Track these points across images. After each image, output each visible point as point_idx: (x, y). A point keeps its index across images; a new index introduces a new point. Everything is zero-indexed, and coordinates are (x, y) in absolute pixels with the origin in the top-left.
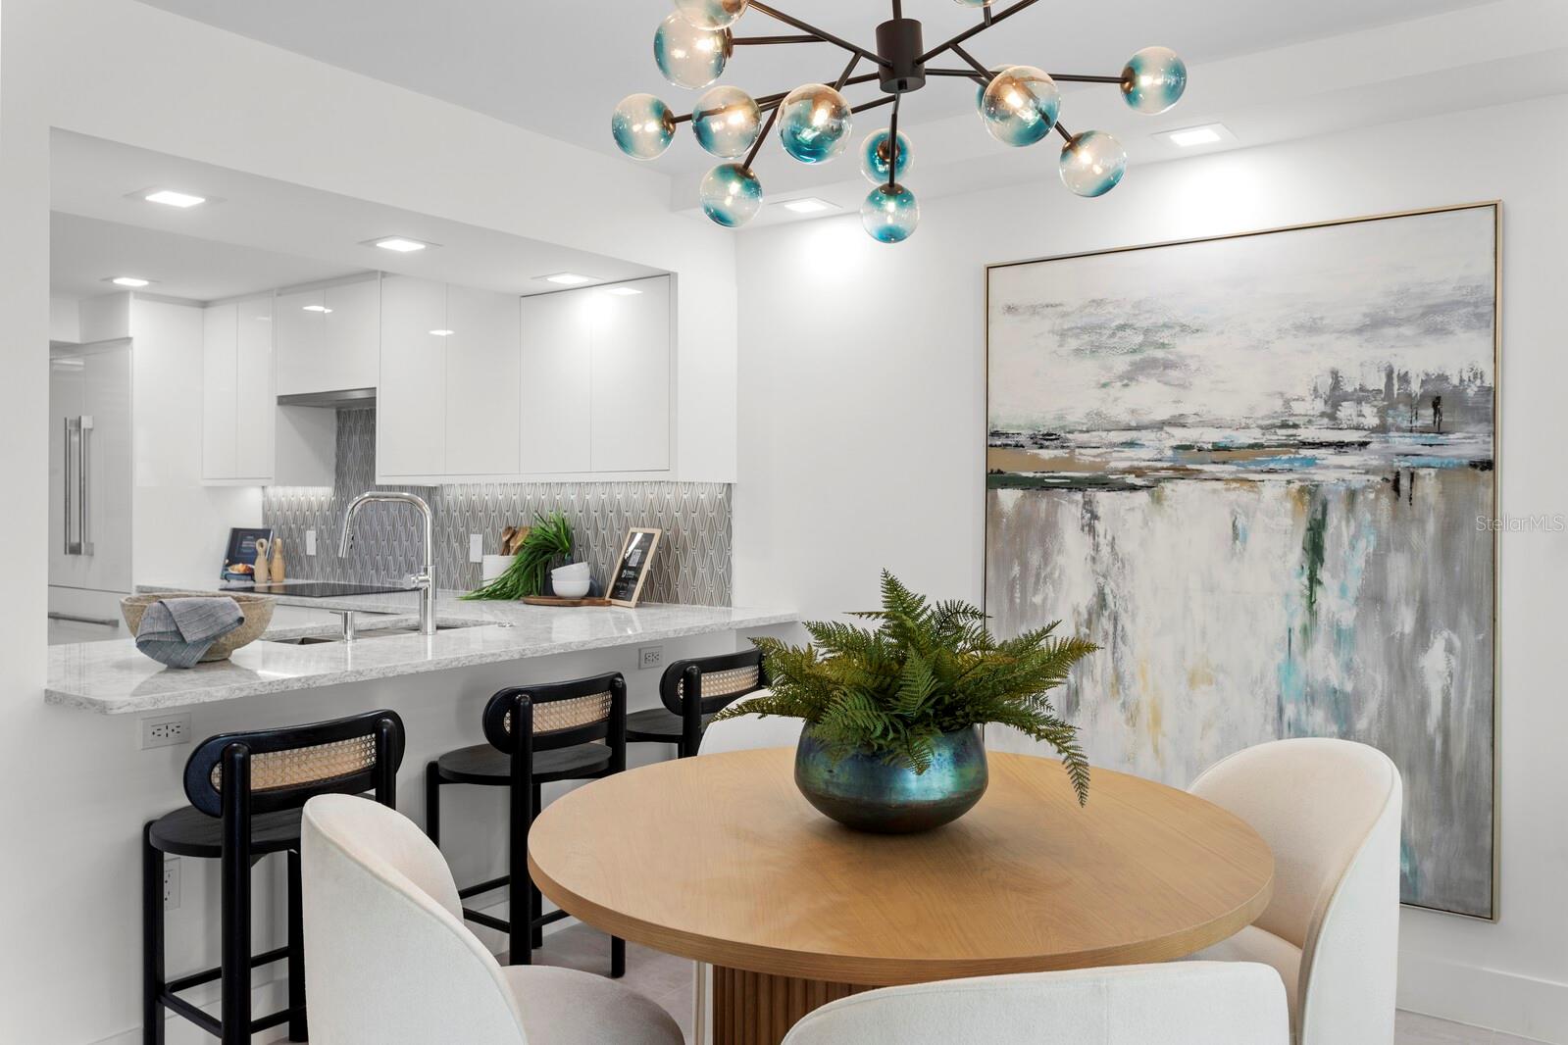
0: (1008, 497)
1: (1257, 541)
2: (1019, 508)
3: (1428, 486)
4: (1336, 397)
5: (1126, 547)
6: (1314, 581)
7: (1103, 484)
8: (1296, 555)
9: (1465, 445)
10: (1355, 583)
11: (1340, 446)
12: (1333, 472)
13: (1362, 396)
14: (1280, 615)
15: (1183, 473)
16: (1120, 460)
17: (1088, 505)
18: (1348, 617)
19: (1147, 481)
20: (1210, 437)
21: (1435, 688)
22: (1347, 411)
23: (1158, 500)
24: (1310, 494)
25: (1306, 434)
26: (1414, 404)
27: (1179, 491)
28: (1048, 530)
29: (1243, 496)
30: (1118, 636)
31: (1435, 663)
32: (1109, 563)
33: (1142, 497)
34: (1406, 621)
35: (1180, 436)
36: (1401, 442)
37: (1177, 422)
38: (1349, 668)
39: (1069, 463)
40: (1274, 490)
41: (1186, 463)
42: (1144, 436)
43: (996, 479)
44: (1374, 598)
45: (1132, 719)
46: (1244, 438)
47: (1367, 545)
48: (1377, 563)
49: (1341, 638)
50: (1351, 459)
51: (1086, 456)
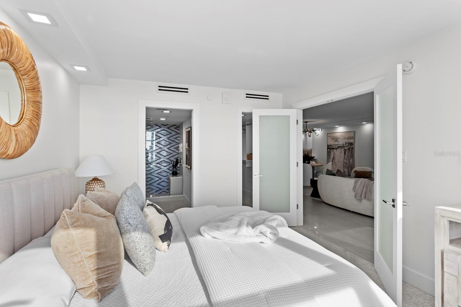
0: (328, 150)
1: (342, 153)
2: (329, 151)
3: (350, 149)
4: (346, 143)
5: (335, 153)
6: (345, 155)
7: (334, 149)
8: (344, 154)
9: (352, 147)
10: (347, 155)
11: (346, 146)
12: (346, 148)
13: (347, 143)
14: (343, 158)
15: (338, 148)
16: (335, 147)
17: (333, 150)
18: (347, 158)
19: (336, 149)
20: (340, 146)
21: (351, 162)
22: (346, 144)
23: (337, 150)
24: (345, 150)
25: (344, 146)
26: (350, 144)
27: (338, 149)
28: (331, 152)
29: (341, 150)
30: (335, 159)
31: (351, 160)
32: (334, 154)
33: (336, 150)
34: (349, 158)
35: (338, 146)
36: (349, 146)
37: (338, 145)
38: (347, 161)
39: (332, 147)
40: (343, 149)
41: (338, 147)
42: (336, 146)
43: (328, 148)
44: (348, 156)
45: (335, 165)
46: (341, 146)
47: (347, 153)
48: (348, 154)
49: (346, 159)
50: (347, 147)
51: (333, 147)
